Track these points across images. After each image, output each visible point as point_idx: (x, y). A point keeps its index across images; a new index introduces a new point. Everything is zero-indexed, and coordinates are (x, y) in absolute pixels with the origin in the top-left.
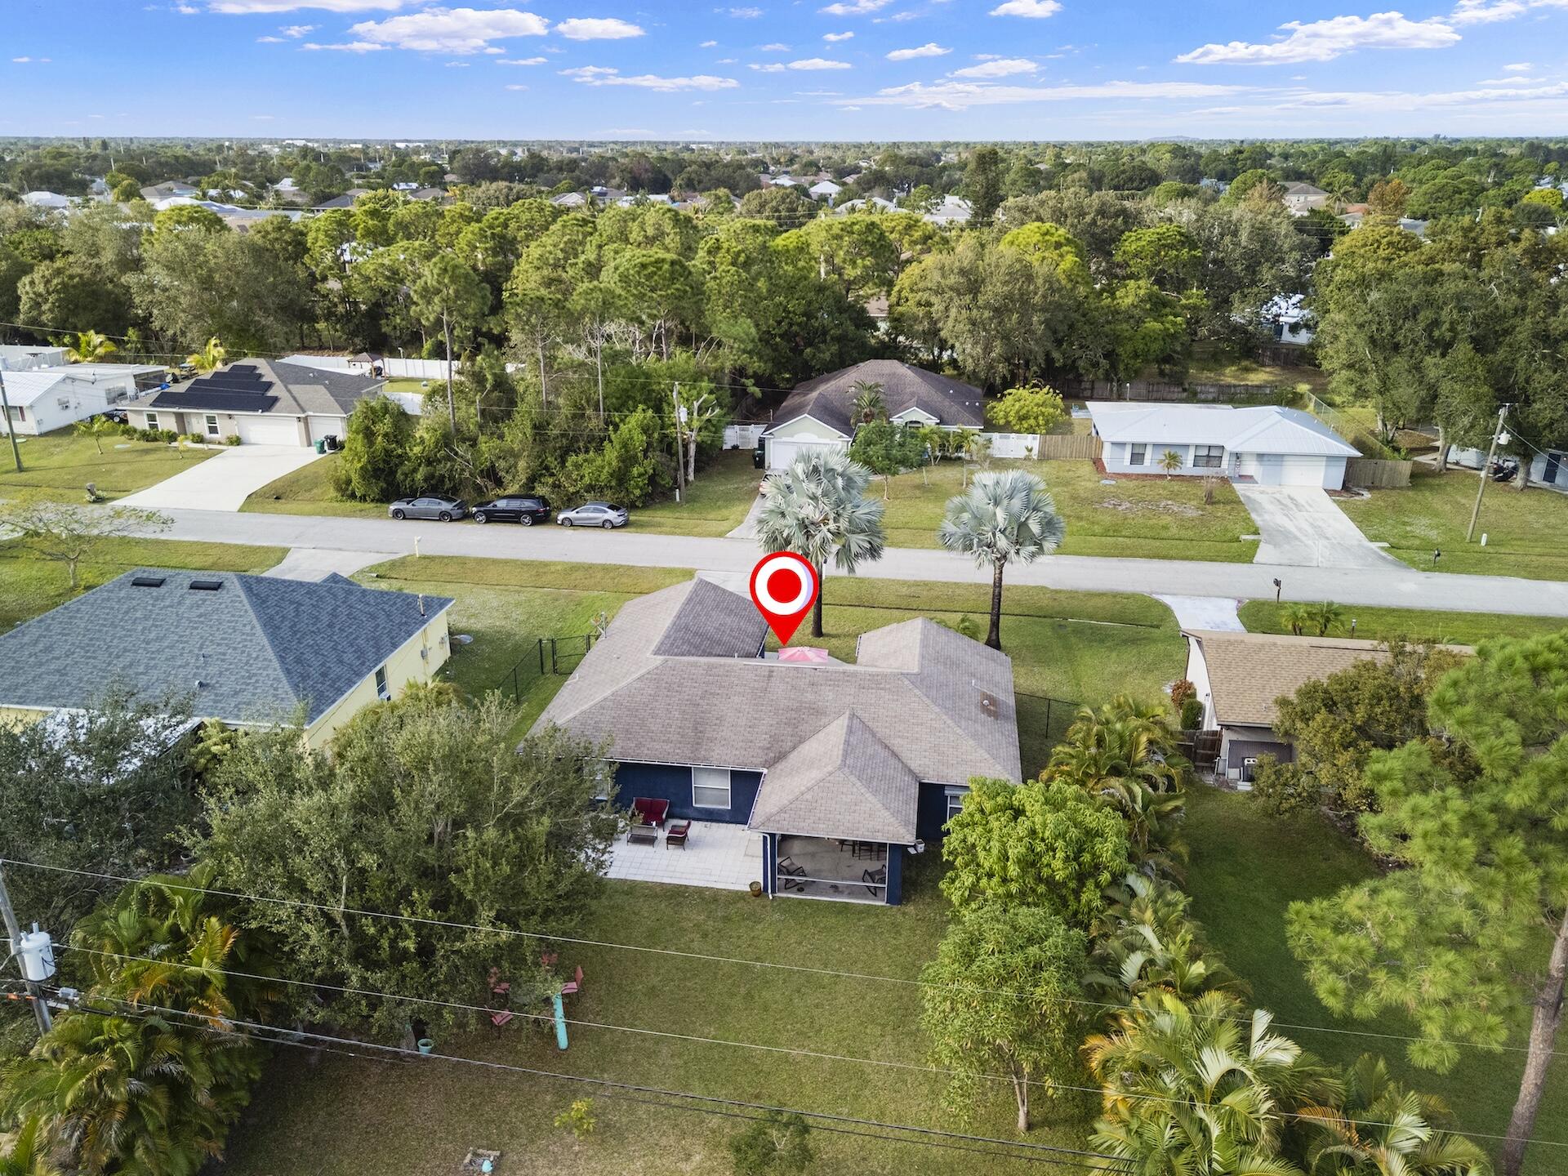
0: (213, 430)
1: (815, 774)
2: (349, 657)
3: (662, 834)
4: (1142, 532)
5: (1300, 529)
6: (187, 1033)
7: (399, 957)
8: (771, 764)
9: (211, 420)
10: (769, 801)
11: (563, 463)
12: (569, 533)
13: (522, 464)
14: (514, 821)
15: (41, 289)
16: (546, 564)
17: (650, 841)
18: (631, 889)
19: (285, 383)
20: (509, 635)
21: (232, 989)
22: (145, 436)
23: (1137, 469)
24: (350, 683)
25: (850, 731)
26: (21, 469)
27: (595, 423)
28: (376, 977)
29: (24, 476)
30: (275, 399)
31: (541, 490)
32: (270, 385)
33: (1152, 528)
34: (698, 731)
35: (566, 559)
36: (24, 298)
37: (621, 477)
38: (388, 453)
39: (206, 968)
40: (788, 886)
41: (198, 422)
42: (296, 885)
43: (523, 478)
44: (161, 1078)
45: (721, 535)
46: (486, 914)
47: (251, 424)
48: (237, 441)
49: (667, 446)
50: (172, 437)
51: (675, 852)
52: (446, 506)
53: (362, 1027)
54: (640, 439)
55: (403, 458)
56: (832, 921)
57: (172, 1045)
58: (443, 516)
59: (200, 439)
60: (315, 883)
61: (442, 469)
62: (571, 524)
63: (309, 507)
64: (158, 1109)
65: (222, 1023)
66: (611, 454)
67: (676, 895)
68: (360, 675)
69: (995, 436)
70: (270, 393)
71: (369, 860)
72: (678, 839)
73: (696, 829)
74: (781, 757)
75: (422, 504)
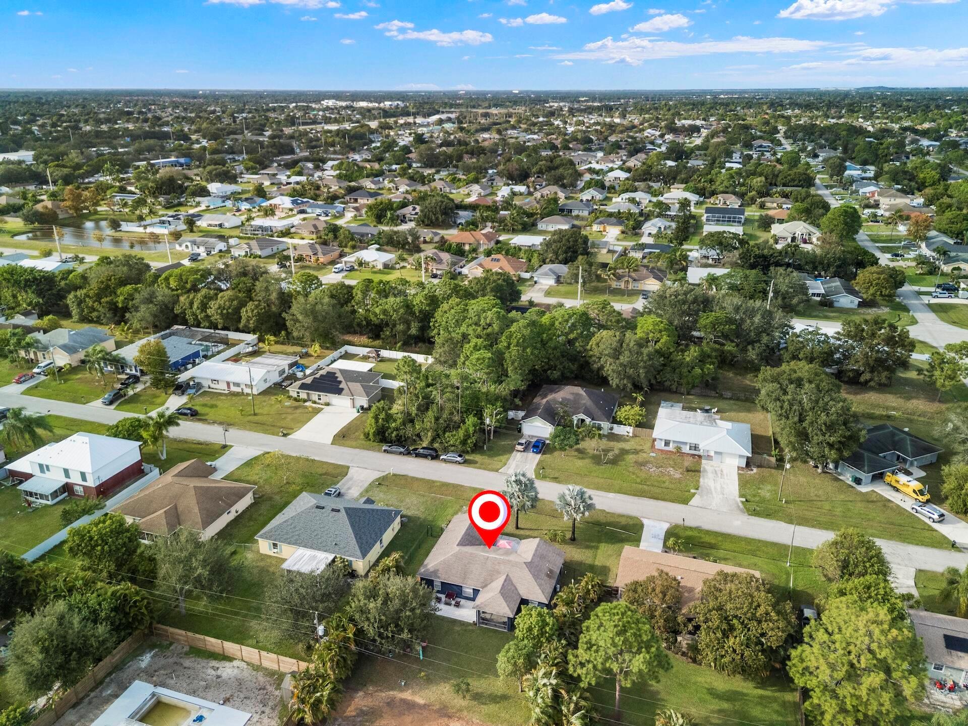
0: (320, 399)
1: (492, 594)
2: (373, 536)
3: (453, 602)
4: (656, 483)
5: (715, 488)
6: (347, 648)
7: (388, 637)
8: (483, 588)
9: (319, 396)
10: (480, 599)
11: (444, 433)
12: (444, 465)
13: (429, 434)
14: (413, 610)
15: (250, 314)
16: (434, 482)
17: (450, 604)
18: (443, 619)
19: (346, 381)
20: (419, 518)
21: (355, 641)
22: (296, 400)
23: (667, 448)
24: (374, 545)
25: (505, 581)
26: (255, 414)
27: (457, 418)
28: (383, 641)
29: (256, 418)
30: (342, 389)
31: (436, 445)
32: (340, 382)
33: (659, 482)
34: (465, 575)
35: (441, 480)
36: (243, 318)
37: (464, 442)
38: (383, 426)
39: (351, 635)
40: (483, 623)
41: (314, 395)
42: (368, 619)
43: (429, 439)
44: (342, 657)
45: (497, 471)
46: (406, 631)
47: (334, 399)
48: (328, 404)
49: (483, 431)
50: (305, 401)
51: (456, 609)
52: (402, 450)
53: (379, 652)
54: (471, 429)
55: (389, 428)
56: (491, 634)
57: (344, 651)
58: (401, 453)
59: (315, 402)
60: (372, 620)
61: (402, 433)
62: (445, 461)
63: (354, 443)
64: (342, 664)
65: (353, 647)
66: (461, 433)
67: (454, 622)
68: (376, 542)
69: (615, 426)
70: (341, 386)
71: (383, 617)
72: (457, 605)
73: (463, 602)
74: (486, 586)
75: (394, 448)
